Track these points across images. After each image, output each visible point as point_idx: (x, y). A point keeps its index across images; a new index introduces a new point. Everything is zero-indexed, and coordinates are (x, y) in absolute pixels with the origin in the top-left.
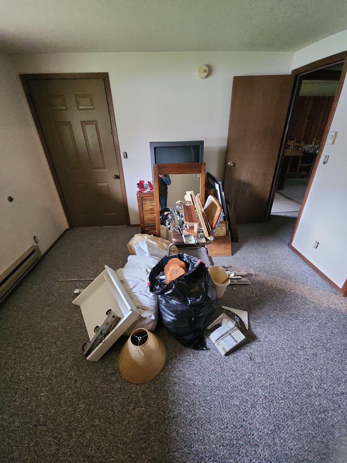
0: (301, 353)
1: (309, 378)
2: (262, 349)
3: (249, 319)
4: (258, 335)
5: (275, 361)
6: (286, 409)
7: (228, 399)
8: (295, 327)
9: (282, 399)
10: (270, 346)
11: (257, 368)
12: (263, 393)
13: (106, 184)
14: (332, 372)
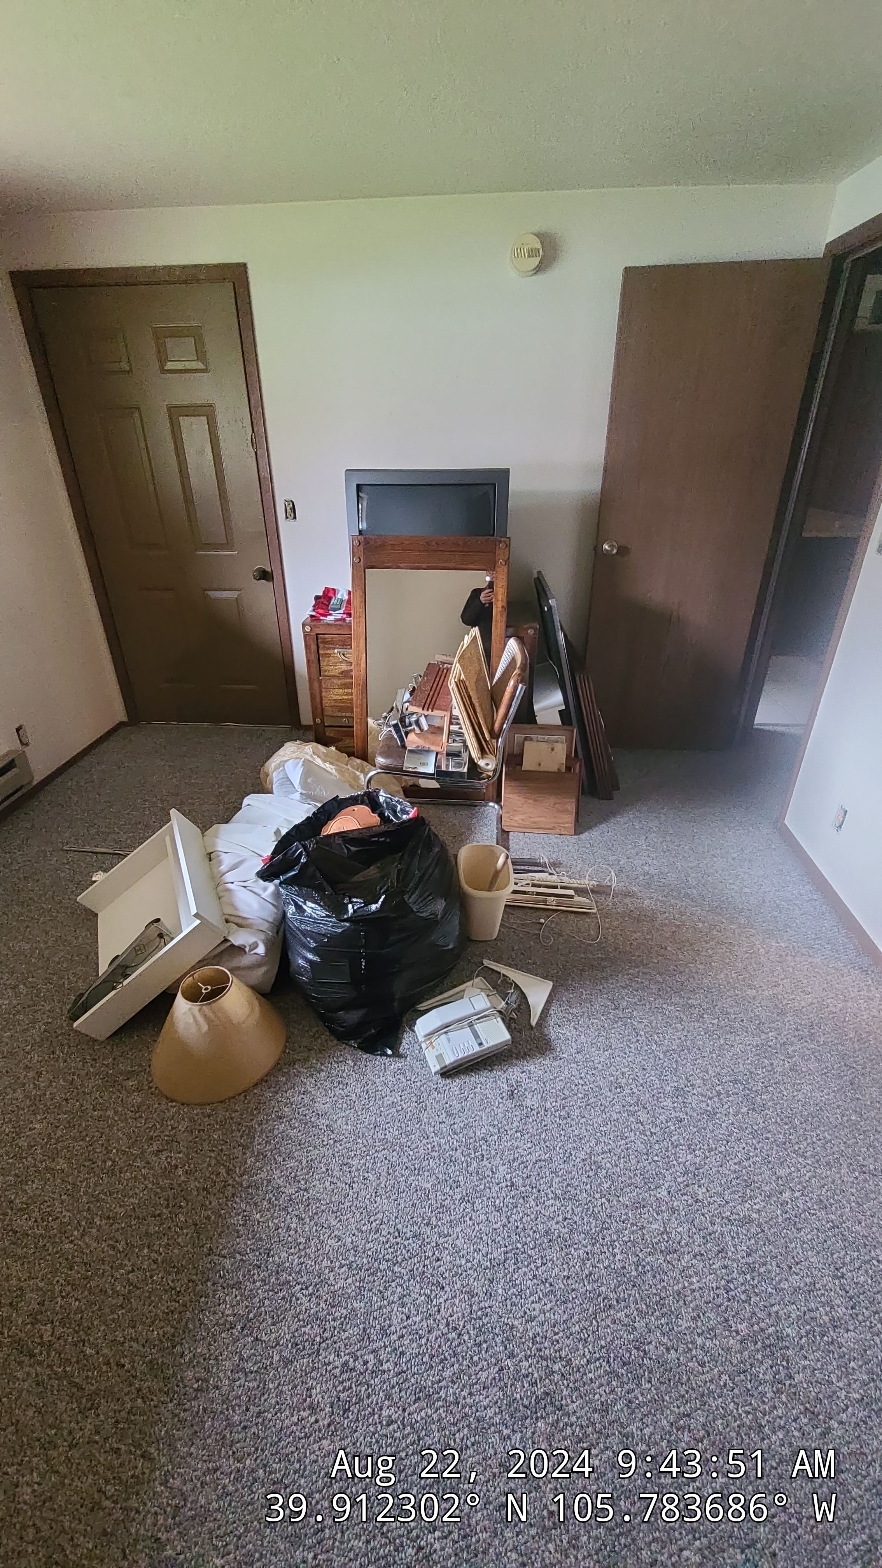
0: (668, 1103)
1: (660, 1164)
2: (555, 1078)
3: (549, 1002)
4: (558, 1044)
5: (578, 1111)
6: (557, 1223)
7: (407, 1173)
8: (683, 1038)
9: (557, 1197)
10: (583, 1075)
11: (519, 1119)
12: (508, 1177)
13: (232, 595)
14: (739, 1163)
